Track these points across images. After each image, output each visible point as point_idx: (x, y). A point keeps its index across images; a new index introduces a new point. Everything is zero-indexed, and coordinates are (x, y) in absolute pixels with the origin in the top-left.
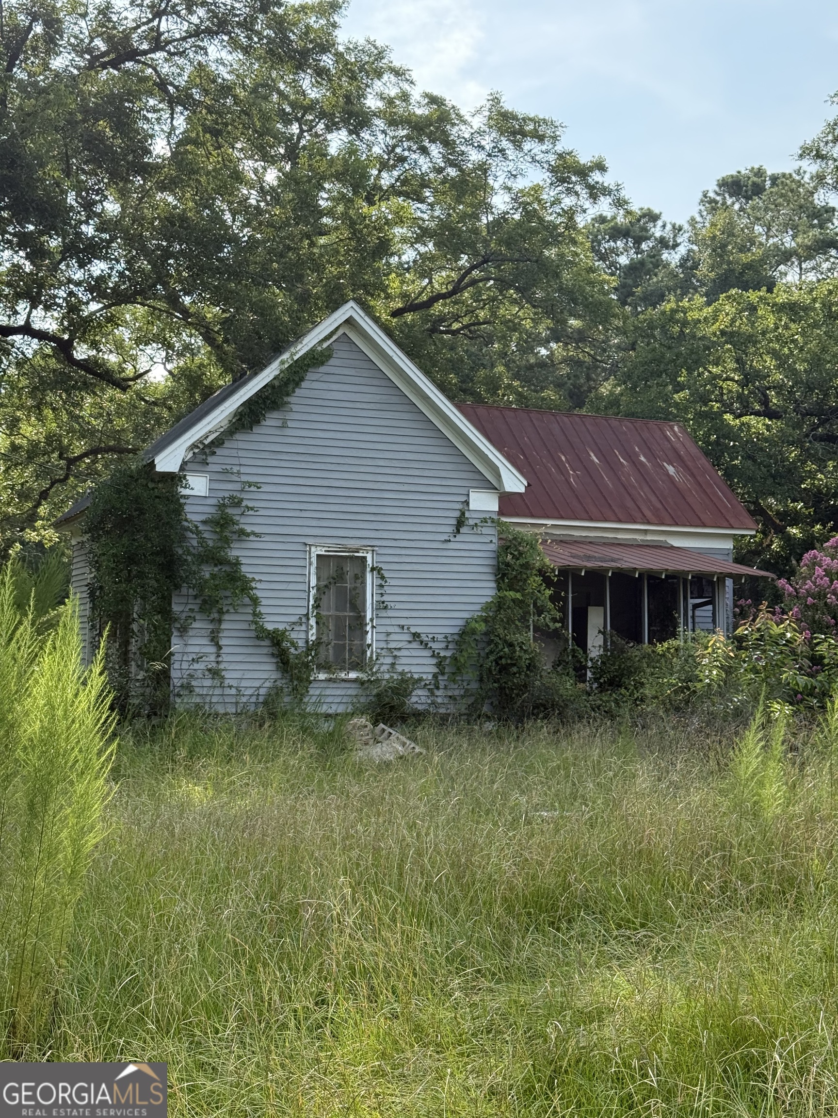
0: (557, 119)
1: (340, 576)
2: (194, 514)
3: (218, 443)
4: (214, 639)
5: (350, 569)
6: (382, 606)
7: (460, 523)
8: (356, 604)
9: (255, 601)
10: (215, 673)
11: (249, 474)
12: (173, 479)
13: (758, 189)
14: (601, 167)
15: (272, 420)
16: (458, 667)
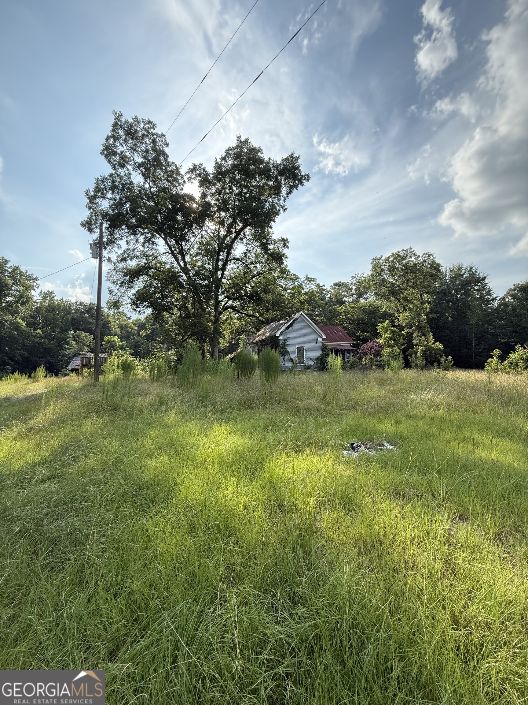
0: (316, 278)
1: (300, 351)
2: (281, 342)
3: (283, 332)
4: (284, 360)
5: (302, 349)
6: (306, 355)
7: (317, 342)
8: (303, 355)
9: (289, 354)
10: (284, 364)
11: (288, 336)
12: (278, 337)
13: (340, 285)
14: (324, 286)
15: (291, 328)
16: (317, 363)
